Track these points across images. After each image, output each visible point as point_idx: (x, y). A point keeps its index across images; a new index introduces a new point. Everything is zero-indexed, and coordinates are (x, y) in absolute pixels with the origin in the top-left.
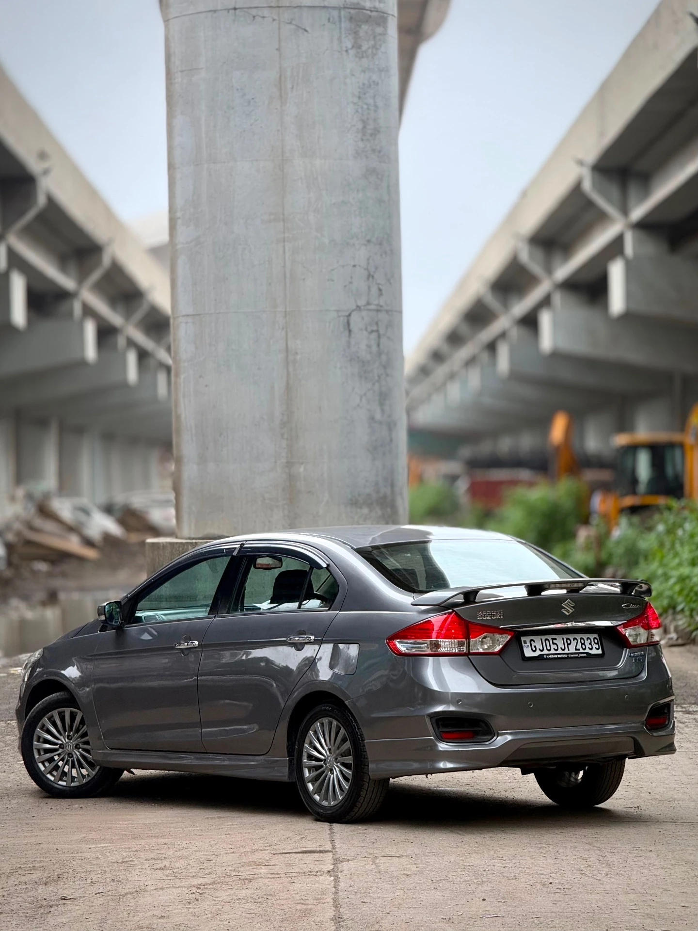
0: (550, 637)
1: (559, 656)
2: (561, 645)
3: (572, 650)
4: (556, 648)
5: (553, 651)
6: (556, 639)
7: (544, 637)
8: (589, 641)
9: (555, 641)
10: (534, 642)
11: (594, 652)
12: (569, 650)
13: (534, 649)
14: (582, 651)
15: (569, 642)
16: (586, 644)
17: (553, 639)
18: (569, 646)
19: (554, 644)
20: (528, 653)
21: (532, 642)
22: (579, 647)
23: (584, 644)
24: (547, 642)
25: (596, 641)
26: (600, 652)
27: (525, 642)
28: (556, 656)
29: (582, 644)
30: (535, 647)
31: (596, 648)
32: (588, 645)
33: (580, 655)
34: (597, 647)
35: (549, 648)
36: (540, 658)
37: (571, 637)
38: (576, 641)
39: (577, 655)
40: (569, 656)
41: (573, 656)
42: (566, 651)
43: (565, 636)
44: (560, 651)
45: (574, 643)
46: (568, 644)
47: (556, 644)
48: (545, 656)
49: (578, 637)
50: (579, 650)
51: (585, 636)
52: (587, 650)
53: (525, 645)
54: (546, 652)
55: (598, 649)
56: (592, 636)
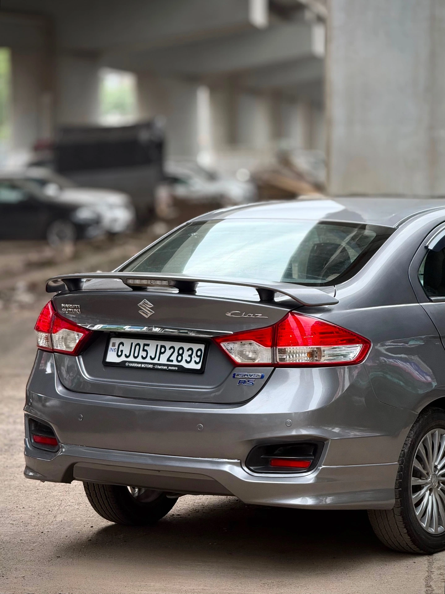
0: (142, 342)
1: (143, 366)
2: (151, 353)
3: (163, 360)
4: (144, 356)
5: (140, 359)
6: (148, 345)
7: (135, 341)
8: (190, 352)
9: (146, 348)
10: (123, 345)
11: (192, 366)
12: (159, 360)
13: (120, 354)
14: (175, 363)
15: (163, 350)
16: (183, 355)
17: (145, 345)
18: (161, 355)
19: (144, 350)
20: (112, 357)
21: (121, 345)
22: (174, 358)
23: (181, 355)
24: (138, 347)
25: (199, 353)
26: (198, 367)
27: (114, 345)
28: (140, 365)
29: (179, 355)
30: (122, 351)
31: (195, 361)
32: (186, 356)
33: (170, 368)
34: (197, 361)
35: (136, 355)
36: (122, 365)
37: (168, 344)
38: (172, 350)
39: (165, 368)
40: (156, 367)
41: (160, 367)
42: (156, 361)
43: (160, 343)
44: (148, 360)
45: (169, 352)
46: (161, 353)
47: (146, 351)
48: (127, 364)
49: (177, 345)
50: (172, 361)
51: (186, 346)
52: (183, 364)
53: (113, 348)
54: (131, 359)
55: (196, 363)
56: (195, 347)
